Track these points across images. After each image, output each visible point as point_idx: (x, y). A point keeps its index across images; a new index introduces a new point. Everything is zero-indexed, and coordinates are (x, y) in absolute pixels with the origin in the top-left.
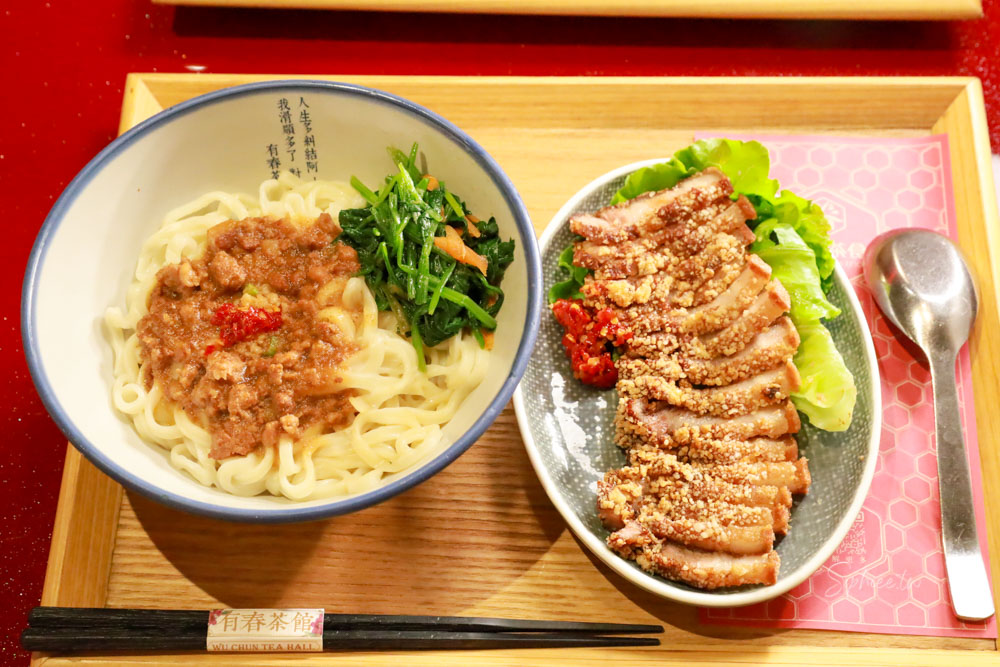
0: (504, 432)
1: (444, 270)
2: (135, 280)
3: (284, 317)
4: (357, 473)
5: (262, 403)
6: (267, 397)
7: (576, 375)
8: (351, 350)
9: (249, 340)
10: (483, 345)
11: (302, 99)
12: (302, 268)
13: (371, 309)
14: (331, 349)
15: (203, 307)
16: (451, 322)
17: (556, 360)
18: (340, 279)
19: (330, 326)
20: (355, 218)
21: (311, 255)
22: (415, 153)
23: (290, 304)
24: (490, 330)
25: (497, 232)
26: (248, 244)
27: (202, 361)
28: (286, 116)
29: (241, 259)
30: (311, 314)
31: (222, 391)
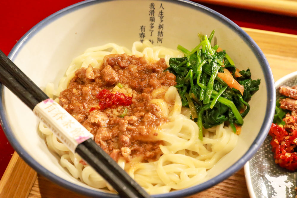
0: (233, 185)
1: (220, 88)
2: (65, 76)
3: (133, 100)
4: (156, 186)
5: (113, 140)
6: (116, 137)
7: (276, 161)
8: (165, 120)
9: (114, 108)
10: (235, 132)
11: (161, 5)
12: (147, 79)
13: (179, 104)
14: (155, 118)
15: (94, 89)
16: (220, 116)
17: (266, 152)
18: (165, 87)
19: (156, 106)
20: (177, 62)
21: (152, 74)
22: (212, 37)
23: (137, 95)
24: (240, 125)
25: (250, 76)
26: (122, 64)
27: (87, 114)
28: (152, 12)
29: (117, 71)
30: (147, 100)
31: (94, 129)
